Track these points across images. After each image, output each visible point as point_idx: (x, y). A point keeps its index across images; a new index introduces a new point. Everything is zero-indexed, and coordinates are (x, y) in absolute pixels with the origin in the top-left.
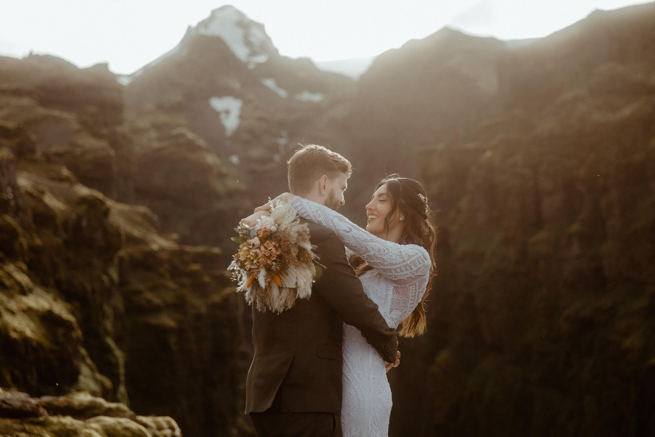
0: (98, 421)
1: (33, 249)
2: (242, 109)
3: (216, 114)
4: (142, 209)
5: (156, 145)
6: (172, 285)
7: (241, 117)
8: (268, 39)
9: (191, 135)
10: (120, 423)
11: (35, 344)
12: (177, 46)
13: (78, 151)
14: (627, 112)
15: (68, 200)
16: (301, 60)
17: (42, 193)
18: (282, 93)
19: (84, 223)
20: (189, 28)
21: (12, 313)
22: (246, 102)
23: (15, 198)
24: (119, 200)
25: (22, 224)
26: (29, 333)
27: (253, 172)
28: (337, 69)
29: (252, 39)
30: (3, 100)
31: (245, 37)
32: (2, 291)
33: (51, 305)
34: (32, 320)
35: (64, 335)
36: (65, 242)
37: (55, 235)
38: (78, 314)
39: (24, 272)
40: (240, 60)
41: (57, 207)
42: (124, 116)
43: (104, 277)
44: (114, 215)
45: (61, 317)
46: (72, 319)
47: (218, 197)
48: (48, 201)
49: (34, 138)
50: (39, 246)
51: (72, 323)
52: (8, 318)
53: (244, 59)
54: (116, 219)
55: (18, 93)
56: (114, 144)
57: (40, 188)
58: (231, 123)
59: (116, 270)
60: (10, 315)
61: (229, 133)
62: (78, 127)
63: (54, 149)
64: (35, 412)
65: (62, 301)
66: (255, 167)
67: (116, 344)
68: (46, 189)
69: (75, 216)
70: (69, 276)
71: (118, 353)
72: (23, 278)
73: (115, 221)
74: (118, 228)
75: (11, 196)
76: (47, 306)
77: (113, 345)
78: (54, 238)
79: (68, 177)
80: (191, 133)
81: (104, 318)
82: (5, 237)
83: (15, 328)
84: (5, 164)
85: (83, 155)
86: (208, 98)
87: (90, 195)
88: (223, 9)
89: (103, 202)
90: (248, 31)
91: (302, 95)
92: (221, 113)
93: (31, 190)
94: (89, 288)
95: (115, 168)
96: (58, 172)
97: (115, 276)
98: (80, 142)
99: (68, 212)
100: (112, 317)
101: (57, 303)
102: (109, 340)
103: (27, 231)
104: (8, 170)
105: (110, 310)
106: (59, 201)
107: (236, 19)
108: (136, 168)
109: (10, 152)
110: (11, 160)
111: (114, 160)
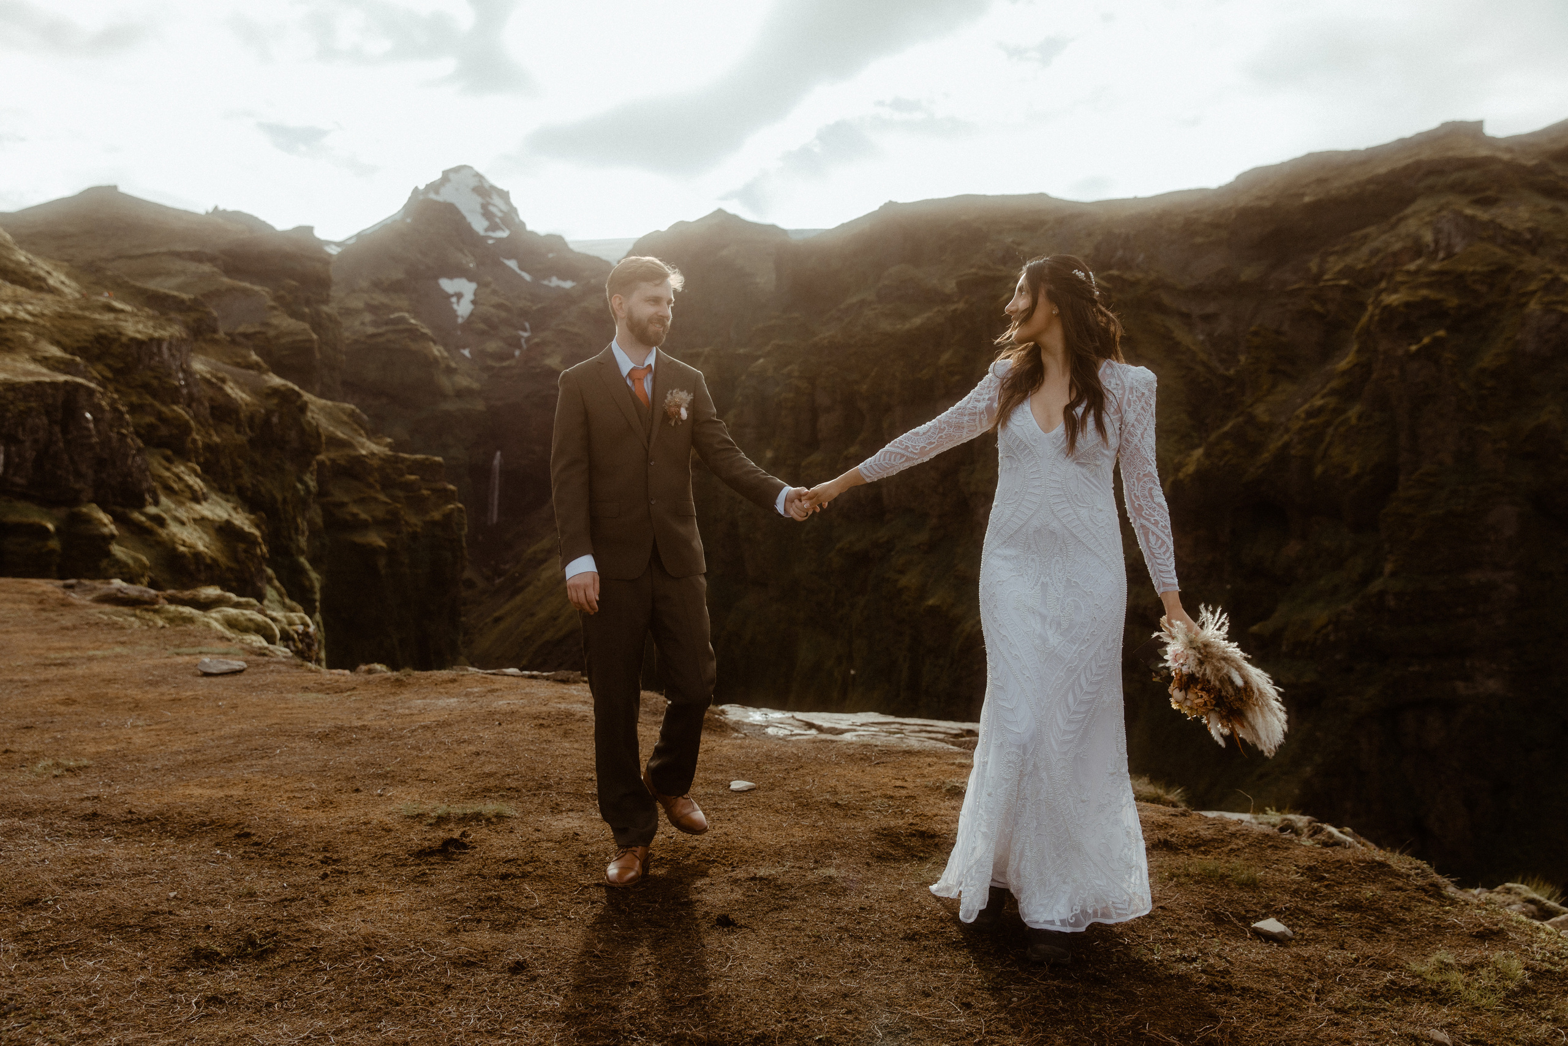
0: (219, 612)
1: (209, 448)
2: (475, 294)
3: (447, 297)
4: (349, 406)
5: (371, 330)
6: (382, 497)
7: (474, 302)
8: (514, 210)
9: (413, 321)
10: (243, 614)
11: (208, 561)
12: (399, 212)
13: (271, 333)
14: (917, 321)
15: (254, 391)
16: (551, 237)
17: (223, 380)
18: (527, 277)
19: (275, 420)
20: (416, 190)
21: (183, 523)
22: (482, 285)
23: (187, 385)
24: (321, 396)
25: (196, 417)
26: (202, 548)
27: (489, 368)
28: (591, 251)
29: (492, 209)
30: (177, 265)
31: (484, 207)
32: (167, 496)
33: (230, 515)
34: (206, 533)
35: (246, 551)
36: (251, 441)
37: (238, 432)
38: (263, 527)
39: (197, 475)
40: (477, 234)
41: (242, 398)
42: (332, 293)
43: (299, 486)
44: (312, 411)
45: (242, 529)
46: (257, 533)
47: (445, 397)
48: (229, 391)
49: (215, 314)
50: (217, 445)
51: (256, 537)
52: (174, 528)
53: (482, 233)
54: (316, 416)
55: (197, 257)
56: (317, 326)
57: (220, 375)
58: (463, 309)
59: (314, 478)
60: (178, 524)
61: (460, 320)
62: (272, 303)
63: (241, 329)
64: (153, 601)
65: (244, 511)
66: (490, 362)
67: (311, 565)
68: (227, 376)
69: (263, 411)
70: (254, 482)
71: (314, 575)
72: (196, 482)
73: (313, 418)
74: (317, 426)
75: (183, 383)
76: (225, 516)
77: (307, 565)
78: (236, 436)
79: (257, 363)
80: (414, 318)
81: (297, 534)
82: (175, 431)
83: (184, 541)
84: (175, 344)
85: (277, 337)
86: (436, 278)
87: (283, 385)
88: (458, 170)
89: (299, 395)
90: (488, 199)
91: (550, 281)
92: (452, 296)
93: (208, 376)
94: (279, 497)
95: (318, 356)
96: (245, 357)
97: (312, 484)
98: (275, 321)
99: (254, 405)
100: (307, 533)
101: (237, 513)
102: (302, 560)
103: (203, 426)
104: (179, 351)
105: (305, 524)
106: (244, 392)
107: (474, 182)
108: (344, 357)
109: (182, 329)
110: (183, 340)
111: (316, 346)
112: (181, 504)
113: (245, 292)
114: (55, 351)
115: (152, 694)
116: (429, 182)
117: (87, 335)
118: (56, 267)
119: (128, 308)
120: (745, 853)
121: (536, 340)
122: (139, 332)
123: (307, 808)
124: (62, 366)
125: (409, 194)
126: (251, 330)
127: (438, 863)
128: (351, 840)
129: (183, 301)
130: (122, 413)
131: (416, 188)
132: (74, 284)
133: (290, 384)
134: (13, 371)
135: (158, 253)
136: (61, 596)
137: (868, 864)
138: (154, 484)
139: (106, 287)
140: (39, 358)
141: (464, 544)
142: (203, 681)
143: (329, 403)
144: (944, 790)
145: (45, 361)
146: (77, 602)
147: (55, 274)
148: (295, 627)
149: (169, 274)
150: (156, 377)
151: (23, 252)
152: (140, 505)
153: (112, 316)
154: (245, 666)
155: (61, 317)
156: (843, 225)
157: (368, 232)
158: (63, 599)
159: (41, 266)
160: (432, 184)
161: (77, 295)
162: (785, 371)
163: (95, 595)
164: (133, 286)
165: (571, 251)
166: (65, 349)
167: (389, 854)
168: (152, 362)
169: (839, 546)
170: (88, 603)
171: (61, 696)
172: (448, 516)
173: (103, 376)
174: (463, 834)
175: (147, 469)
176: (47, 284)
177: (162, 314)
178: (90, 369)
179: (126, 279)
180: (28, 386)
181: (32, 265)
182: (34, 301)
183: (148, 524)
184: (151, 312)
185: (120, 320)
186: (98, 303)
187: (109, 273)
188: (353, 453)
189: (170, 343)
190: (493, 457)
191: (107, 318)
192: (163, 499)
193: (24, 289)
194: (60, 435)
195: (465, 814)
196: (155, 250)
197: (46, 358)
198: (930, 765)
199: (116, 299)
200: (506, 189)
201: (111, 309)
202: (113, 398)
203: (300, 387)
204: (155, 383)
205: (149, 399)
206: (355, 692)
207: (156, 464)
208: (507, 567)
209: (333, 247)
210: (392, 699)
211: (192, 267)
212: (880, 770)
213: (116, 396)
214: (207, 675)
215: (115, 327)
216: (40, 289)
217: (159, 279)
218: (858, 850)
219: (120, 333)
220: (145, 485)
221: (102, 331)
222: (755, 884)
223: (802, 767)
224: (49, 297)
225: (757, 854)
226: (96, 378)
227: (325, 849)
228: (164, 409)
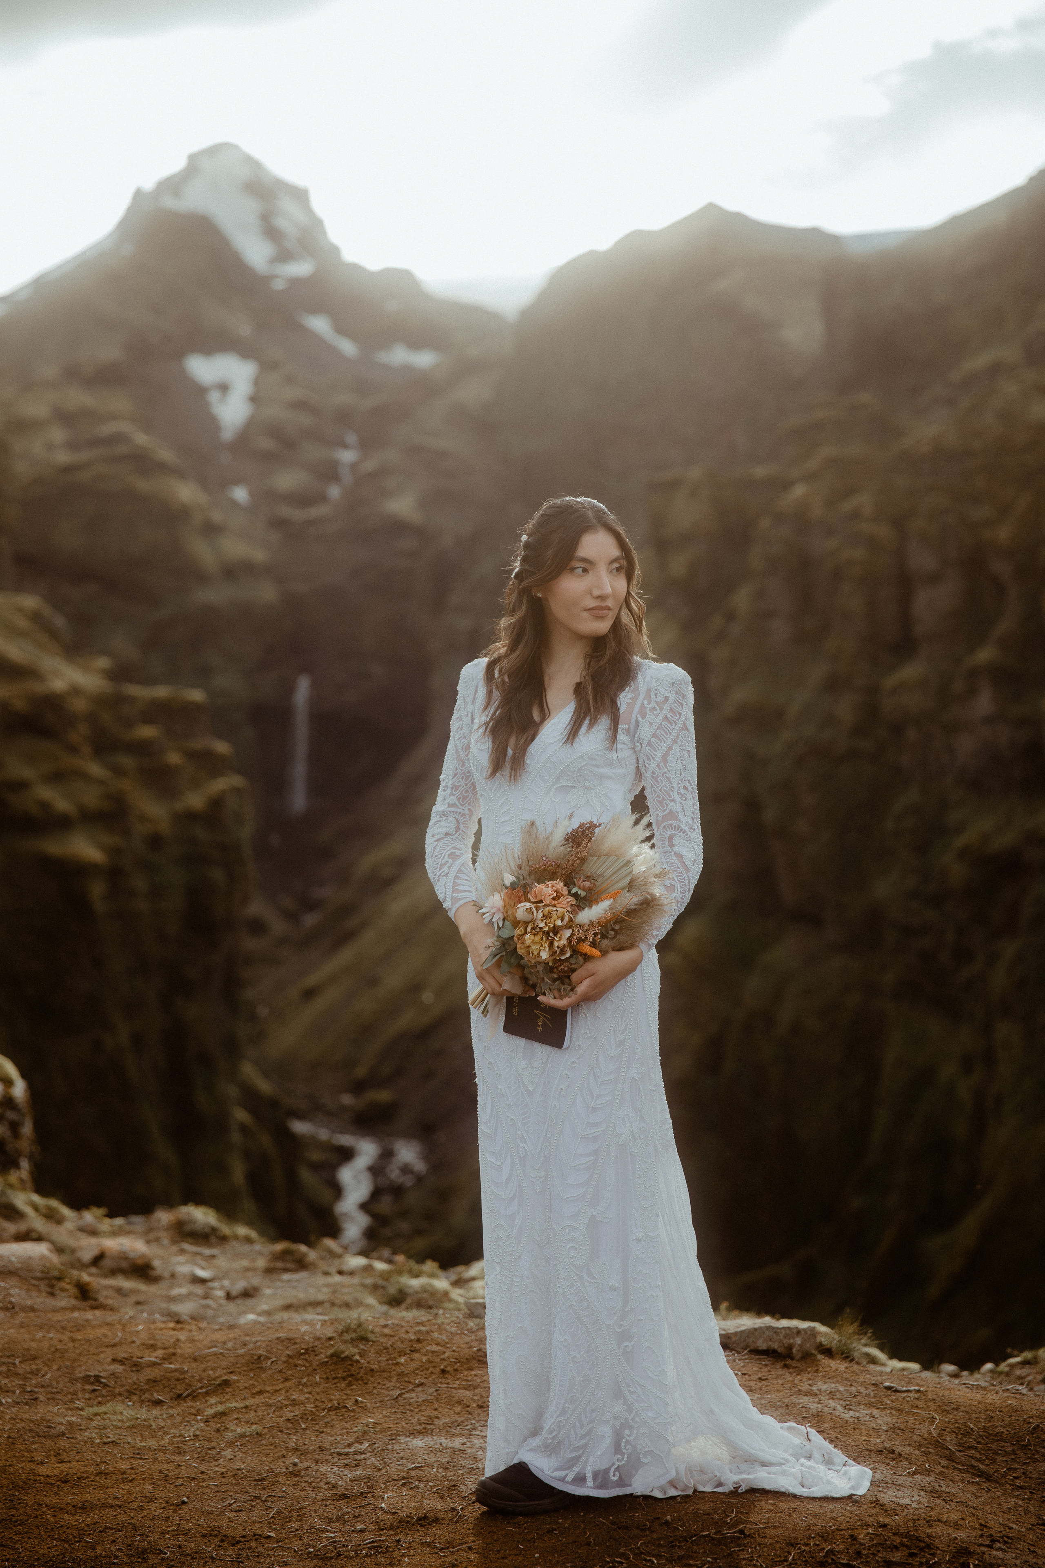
2: (257, 382)
3: (200, 391)
4: (30, 601)
5: (63, 457)
6: (95, 769)
7: (254, 399)
8: (318, 223)
9: (141, 439)
12: (110, 235)
16: (392, 275)
18: (348, 347)
20: (138, 194)
22: (267, 366)
27: (280, 524)
28: (469, 297)
29: (279, 222)
31: (265, 218)
40: (253, 270)
47: (201, 578)
53: (262, 267)
58: (233, 412)
61: (225, 435)
66: (286, 511)
80: (143, 433)
86: (180, 354)
88: (214, 151)
90: (272, 205)
91: (391, 355)
92: (211, 389)
107: (242, 174)
108: (17, 510)
116: (163, 177)
121: (369, 466)
125: (127, 202)
131: (140, 189)
141: (247, 853)
160: (169, 180)
162: (847, 506)
165: (428, 297)
169: (960, 841)
172: (216, 803)
188: (38, 688)
200: (301, 185)
208: (326, 892)
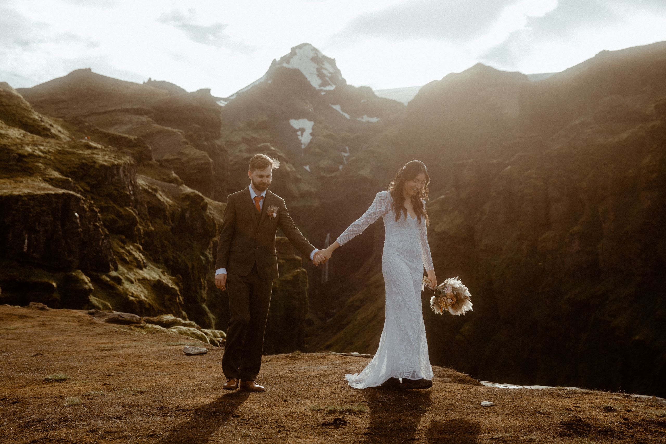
0: (176, 328)
1: (147, 233)
2: (313, 129)
3: (294, 131)
7: (312, 134)
8: (338, 71)
11: (147, 306)
12: (264, 76)
13: (184, 159)
14: (624, 135)
15: (174, 197)
16: (363, 89)
17: (156, 190)
18: (347, 116)
19: (187, 215)
21: (132, 282)
22: (317, 122)
23: (134, 194)
24: (215, 199)
25: (139, 214)
26: (143, 298)
27: (321, 178)
29: (324, 72)
30: (127, 117)
31: (318, 70)
32: (122, 265)
33: (160, 277)
34: (145, 288)
35: (170, 300)
36: (172, 229)
37: (165, 223)
38: (180, 284)
39: (140, 251)
40: (314, 88)
41: (167, 201)
42: (222, 132)
43: (202, 258)
44: (210, 209)
45: (168, 285)
46: (177, 288)
48: (160, 197)
49: (150, 148)
50: (152, 231)
51: (176, 290)
52: (127, 285)
53: (317, 88)
54: (212, 212)
55: (138, 112)
56: (212, 153)
57: (154, 187)
58: (305, 139)
59: (211, 252)
60: (129, 283)
61: (303, 147)
62: (185, 140)
63: (165, 157)
64: (138, 322)
65: (168, 274)
66: (323, 174)
67: (209, 309)
68: (158, 188)
69: (180, 209)
70: (175, 255)
71: (211, 316)
72: (139, 256)
73: (211, 214)
74: (213, 219)
75: (131, 192)
76: (157, 277)
77: (207, 310)
78: (163, 226)
79: (176, 179)
80: (273, 146)
81: (201, 289)
82: (127, 224)
83: (133, 293)
84: (128, 168)
85: (188, 161)
86: (288, 119)
87: (192, 193)
88: (301, 46)
89: (202, 199)
90: (321, 65)
91: (362, 118)
92: (298, 131)
93: (147, 188)
94: (190, 265)
95: (213, 173)
96: (168, 175)
97: (210, 256)
98: (187, 152)
99: (174, 206)
100: (207, 288)
101: (164, 276)
102: (204, 305)
103: (144, 220)
104: (130, 172)
105: (206, 282)
106: (168, 198)
107: (312, 54)
108: (229, 173)
109: (131, 158)
110: (132, 165)
111: (212, 167)
112: (130, 270)
113: (168, 132)
114: (57, 175)
115: (164, 362)
116: (282, 56)
117: (75, 164)
118: (56, 122)
119: (99, 146)
120: (488, 429)
121: (354, 158)
122: (106, 161)
123: (263, 407)
124: (60, 184)
125: (270, 64)
126: (172, 158)
127: (332, 429)
128: (288, 419)
129: (130, 141)
130: (96, 213)
131: (275, 60)
132: (66, 132)
133: (197, 192)
134: (32, 187)
135: (115, 110)
136: (89, 318)
137: (554, 436)
138: (115, 257)
139: (85, 133)
140: (48, 179)
141: (307, 296)
142: (187, 357)
143: (221, 204)
144: (602, 409)
145: (51, 181)
146: (97, 322)
147: (55, 126)
148: (218, 339)
149: (122, 123)
150: (115, 189)
151: (37, 113)
152: (106, 271)
153: (89, 151)
154: (208, 351)
155: (60, 153)
156: (568, 69)
157: (244, 91)
158: (90, 320)
159: (47, 121)
160: (285, 56)
161: (68, 139)
162: (527, 174)
163: (107, 318)
164: (101, 132)
165: (377, 97)
166: (62, 173)
167: (308, 425)
168: (114, 180)
170: (103, 323)
171: (118, 363)
172: (296, 277)
173: (84, 190)
174: (343, 417)
175: (111, 248)
176: (51, 133)
177: (119, 149)
178: (77, 185)
179: (97, 128)
180: (41, 196)
181: (42, 121)
182: (44, 144)
183: (111, 282)
184: (112, 148)
185: (94, 154)
186: (82, 144)
187: (87, 124)
189: (124, 167)
190: (325, 237)
191: (87, 152)
192: (120, 267)
193: (38, 136)
194: (60, 227)
195: (343, 410)
196: (113, 109)
197: (51, 179)
198: (597, 399)
199: (92, 140)
200: (333, 58)
201: (89, 147)
202: (91, 203)
203: (203, 194)
204: (115, 193)
205: (112, 203)
206: (270, 363)
207: (116, 245)
208: (335, 311)
209: (222, 101)
210: (291, 366)
211: (136, 118)
212: (567, 400)
213: (92, 202)
214: (188, 354)
215: (92, 158)
216: (47, 136)
217: (116, 127)
218: (549, 430)
219: (94, 162)
220: (109, 258)
221: (84, 161)
222: (493, 441)
223: (522, 397)
224: (53, 141)
225: (495, 429)
226: (81, 191)
227: (276, 422)
228: (121, 209)
